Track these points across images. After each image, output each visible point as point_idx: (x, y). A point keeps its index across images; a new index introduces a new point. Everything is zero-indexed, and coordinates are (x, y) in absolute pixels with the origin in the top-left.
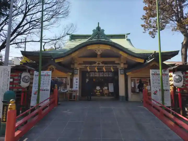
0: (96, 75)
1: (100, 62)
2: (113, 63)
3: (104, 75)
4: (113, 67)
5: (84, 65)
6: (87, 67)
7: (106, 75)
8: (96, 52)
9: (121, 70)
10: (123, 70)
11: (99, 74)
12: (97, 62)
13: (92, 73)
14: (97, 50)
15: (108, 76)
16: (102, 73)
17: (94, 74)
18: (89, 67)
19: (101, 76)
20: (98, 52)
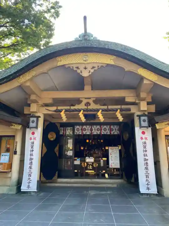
0: (84, 132)
1: (91, 101)
2: (121, 101)
3: (101, 130)
4: (121, 110)
5: (54, 108)
6: (61, 111)
7: (106, 131)
8: (79, 71)
9: (142, 118)
10: (146, 118)
11: (91, 130)
12: (85, 101)
13: (78, 127)
14: (82, 67)
15: (110, 133)
16: (98, 127)
17: (82, 129)
18: (66, 111)
19: (95, 133)
20: (83, 70)
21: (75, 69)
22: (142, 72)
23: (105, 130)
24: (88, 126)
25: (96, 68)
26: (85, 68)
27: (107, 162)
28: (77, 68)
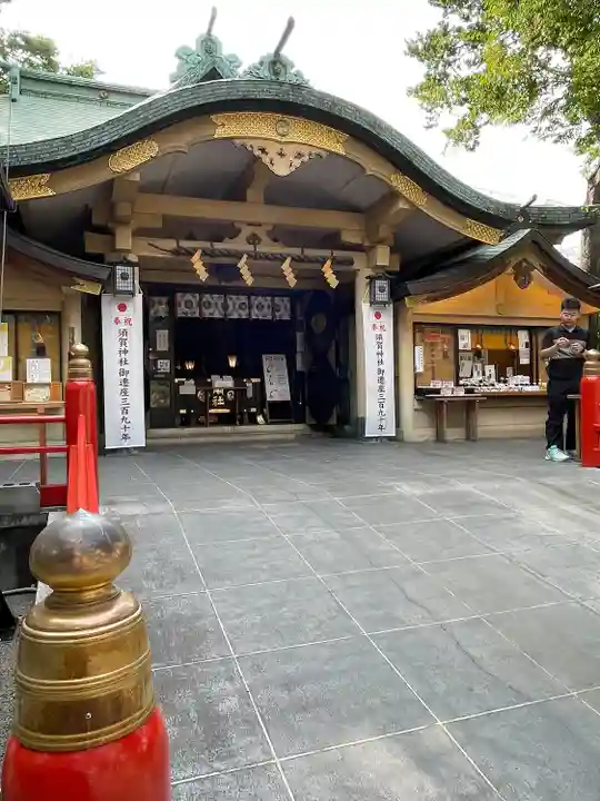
0: (207, 313)
2: (331, 240)
3: (250, 308)
5: (171, 244)
6: (190, 253)
7: (261, 311)
8: (266, 160)
9: (378, 283)
10: (384, 283)
11: (225, 307)
12: (246, 231)
13: (189, 297)
14: (273, 150)
15: (274, 316)
16: (243, 299)
17: (199, 305)
18: (204, 253)
19: (235, 316)
20: (277, 159)
21: (258, 153)
22: (400, 183)
23: (261, 307)
24: (216, 296)
25: (306, 159)
26: (281, 155)
27: (260, 388)
28: (263, 150)
